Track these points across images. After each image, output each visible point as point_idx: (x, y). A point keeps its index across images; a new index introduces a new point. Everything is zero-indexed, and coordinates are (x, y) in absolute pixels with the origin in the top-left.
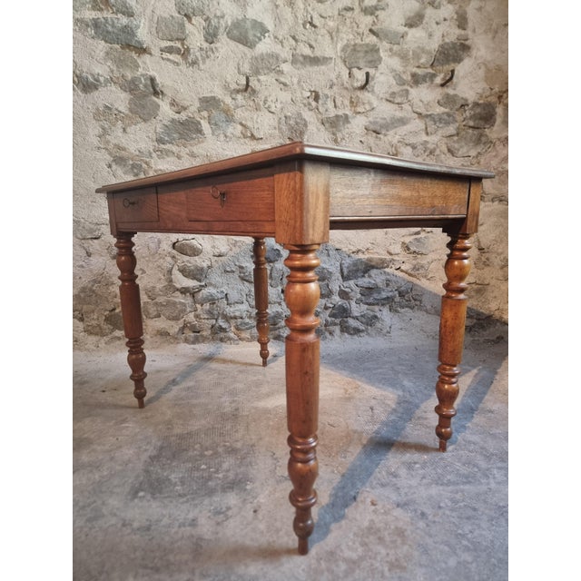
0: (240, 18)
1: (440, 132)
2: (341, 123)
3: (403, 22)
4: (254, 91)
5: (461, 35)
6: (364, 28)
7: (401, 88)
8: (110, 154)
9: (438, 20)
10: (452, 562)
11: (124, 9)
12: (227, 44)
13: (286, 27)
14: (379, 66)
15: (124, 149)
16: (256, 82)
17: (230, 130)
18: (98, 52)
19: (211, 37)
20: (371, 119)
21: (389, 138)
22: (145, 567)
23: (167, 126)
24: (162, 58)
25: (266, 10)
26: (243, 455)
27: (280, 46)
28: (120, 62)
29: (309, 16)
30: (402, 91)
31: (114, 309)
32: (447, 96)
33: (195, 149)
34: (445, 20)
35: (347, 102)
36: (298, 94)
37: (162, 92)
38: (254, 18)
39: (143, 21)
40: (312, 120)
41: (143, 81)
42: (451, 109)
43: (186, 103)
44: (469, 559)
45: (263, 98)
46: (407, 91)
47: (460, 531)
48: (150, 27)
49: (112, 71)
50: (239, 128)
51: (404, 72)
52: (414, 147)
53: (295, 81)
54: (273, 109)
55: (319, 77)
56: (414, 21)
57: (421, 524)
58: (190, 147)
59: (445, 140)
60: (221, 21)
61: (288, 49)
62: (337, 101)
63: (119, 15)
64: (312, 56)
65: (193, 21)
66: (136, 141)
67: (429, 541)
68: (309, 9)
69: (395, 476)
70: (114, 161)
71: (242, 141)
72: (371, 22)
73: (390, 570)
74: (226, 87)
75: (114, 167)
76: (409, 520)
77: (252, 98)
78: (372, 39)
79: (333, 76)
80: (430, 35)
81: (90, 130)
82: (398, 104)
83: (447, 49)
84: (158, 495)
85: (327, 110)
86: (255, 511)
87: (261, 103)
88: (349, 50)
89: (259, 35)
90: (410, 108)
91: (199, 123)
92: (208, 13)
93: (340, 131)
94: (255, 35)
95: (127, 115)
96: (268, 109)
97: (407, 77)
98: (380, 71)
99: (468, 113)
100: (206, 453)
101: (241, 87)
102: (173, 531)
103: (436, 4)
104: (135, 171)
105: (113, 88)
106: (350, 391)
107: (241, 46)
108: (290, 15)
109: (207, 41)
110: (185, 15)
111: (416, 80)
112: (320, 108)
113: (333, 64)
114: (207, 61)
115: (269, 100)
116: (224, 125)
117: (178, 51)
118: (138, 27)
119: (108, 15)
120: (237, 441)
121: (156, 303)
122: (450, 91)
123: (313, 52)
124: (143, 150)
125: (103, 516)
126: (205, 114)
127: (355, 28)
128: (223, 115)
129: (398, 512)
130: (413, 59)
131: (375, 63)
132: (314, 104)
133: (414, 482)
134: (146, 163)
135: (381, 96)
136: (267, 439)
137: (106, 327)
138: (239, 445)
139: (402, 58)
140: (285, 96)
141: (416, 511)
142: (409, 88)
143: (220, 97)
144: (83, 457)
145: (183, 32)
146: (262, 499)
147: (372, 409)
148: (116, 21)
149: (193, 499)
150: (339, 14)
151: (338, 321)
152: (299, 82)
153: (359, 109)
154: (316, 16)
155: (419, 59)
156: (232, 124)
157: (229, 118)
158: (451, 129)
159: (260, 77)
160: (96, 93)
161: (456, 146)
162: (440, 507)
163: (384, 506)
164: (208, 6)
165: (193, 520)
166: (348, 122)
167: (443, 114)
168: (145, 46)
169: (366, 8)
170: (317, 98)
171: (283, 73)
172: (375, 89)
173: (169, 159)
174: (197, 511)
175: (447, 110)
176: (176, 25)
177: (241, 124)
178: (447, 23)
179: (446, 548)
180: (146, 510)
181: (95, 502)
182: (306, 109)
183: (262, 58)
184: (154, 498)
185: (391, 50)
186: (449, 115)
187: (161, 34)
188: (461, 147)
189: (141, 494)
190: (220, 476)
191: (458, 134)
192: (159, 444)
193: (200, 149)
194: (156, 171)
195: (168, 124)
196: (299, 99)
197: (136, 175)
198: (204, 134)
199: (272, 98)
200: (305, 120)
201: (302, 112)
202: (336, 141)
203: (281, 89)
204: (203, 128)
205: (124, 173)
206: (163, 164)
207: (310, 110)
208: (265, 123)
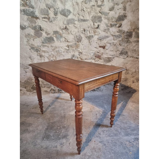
0: (64, 9)
1: (117, 40)
2: (91, 38)
3: (108, 9)
4: (68, 29)
5: (125, 13)
6: (98, 11)
7: (108, 28)
8: (30, 46)
9: (118, 9)
10: (109, 156)
11: (31, 6)
12: (60, 16)
13: (76, 11)
14: (102, 22)
15: (34, 45)
16: (68, 27)
17: (61, 40)
18: (25, 18)
19: (56, 14)
20: (99, 36)
21: (104, 41)
22: (47, 157)
24: (43, 20)
25: (71, 6)
26: (66, 128)
27: (74, 17)
28: (31, 22)
29: (83, 8)
30: (108, 29)
31: (33, 86)
32: (120, 30)
33: (52, 45)
34: (120, 8)
35: (93, 32)
36: (80, 30)
37: (43, 29)
38: (67, 9)
39: (37, 10)
40: (83, 37)
41: (38, 27)
42: (121, 34)
43: (49, 33)
44: (113, 155)
45: (70, 31)
46: (109, 29)
47: (112, 149)
48: (39, 11)
49: (29, 24)
50: (64, 39)
51: (108, 24)
52: (110, 44)
53: (79, 26)
54: (73, 34)
55: (85, 25)
56: (112, 9)
57: (104, 147)
59: (119, 42)
60: (59, 10)
61: (77, 17)
62: (90, 31)
63: (30, 8)
64: (83, 19)
65: (51, 10)
66: (37, 43)
67: (105, 151)
68: (83, 6)
69: (100, 134)
70: (31, 48)
71: (65, 42)
72: (100, 9)
73: (97, 158)
74: (60, 28)
76: (102, 146)
77: (67, 31)
78: (100, 14)
79: (89, 25)
80: (116, 13)
81: (24, 40)
82: (107, 32)
83: (120, 17)
84: (48, 139)
85: (87, 34)
86: (69, 144)
87: (70, 32)
88: (94, 17)
89: (69, 13)
90: (109, 33)
91: (53, 38)
92: (55, 7)
93: (91, 40)
94: (68, 14)
95: (34, 36)
96: (72, 34)
97: (109, 25)
98: (102, 23)
99: (125, 35)
100: (58, 128)
101: (64, 28)
102: (52, 148)
103: (118, 4)
104: (37, 51)
105: (30, 29)
106: (92, 109)
107: (64, 17)
108: (77, 7)
109: (54, 15)
110: (48, 8)
111: (112, 26)
112: (86, 33)
113: (89, 21)
114: (55, 21)
115: (72, 31)
116: (60, 38)
117: (47, 18)
118: (35, 11)
119: (27, 8)
120: (65, 124)
121: (44, 84)
122: (120, 29)
123: (84, 18)
124: (39, 45)
125: (37, 145)
126: (55, 35)
127: (95, 11)
128: (60, 35)
129: (100, 144)
130: (111, 20)
131: (100, 21)
132: (84, 32)
133: (104, 136)
134: (40, 49)
135: (102, 30)
136: (72, 124)
137: (32, 90)
138: (65, 126)
139: (108, 20)
140: (76, 30)
141: (103, 143)
142: (109, 28)
143: (59, 31)
144: (31, 129)
145: (48, 13)
146: (71, 141)
147: (96, 114)
148: (29, 10)
149: (56, 140)
150: (91, 7)
152: (80, 26)
153: (96, 34)
154: (84, 8)
155: (113, 20)
156: (62, 38)
157: (61, 36)
158: (120, 39)
159: (69, 25)
160: (25, 30)
161: (122, 43)
162: (109, 143)
163: (97, 142)
164: (55, 5)
165: (56, 146)
166: (93, 37)
167: (118, 35)
168: (38, 17)
169: (98, 5)
170: (85, 31)
171: (75, 24)
172: (100, 28)
173: (46, 47)
174: (57, 144)
175: (119, 34)
176: (46, 11)
177: (64, 38)
178: (121, 9)
179: (109, 153)
180: (46, 143)
181: (35, 141)
182: (82, 34)
183: (70, 20)
184: (48, 140)
185: (105, 17)
186: (120, 35)
187: (42, 14)
188: (123, 43)
189: (44, 139)
190: (62, 134)
191: (122, 40)
192: (47, 125)
193: (54, 45)
194: (42, 51)
195: (45, 38)
196: (80, 31)
197: (37, 52)
198: (55, 41)
199: (73, 31)
200: (81, 37)
201: (81, 35)
202: (90, 42)
203: (75, 28)
204: (54, 39)
205: (34, 51)
206: (44, 49)
207: (83, 34)
208: (71, 38)
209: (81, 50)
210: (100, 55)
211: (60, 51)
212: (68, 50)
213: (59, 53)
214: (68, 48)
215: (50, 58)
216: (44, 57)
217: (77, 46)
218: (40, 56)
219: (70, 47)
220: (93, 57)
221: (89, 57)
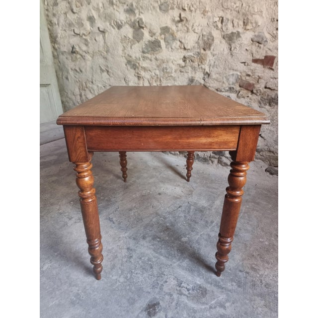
2: (235, 37)
4: (187, 21)
8: (126, 59)
10: (115, 278)
15: (131, 57)
17: (174, 45)
20: (256, 34)
23: (146, 44)
26: (110, 204)
33: (157, 56)
35: (241, 23)
37: (145, 26)
43: (155, 31)
44: (121, 281)
45: (191, 25)
49: (127, 18)
50: (179, 43)
54: (196, 31)
57: (125, 260)
58: (155, 55)
62: (234, 22)
66: (135, 53)
69: (144, 239)
70: (127, 62)
71: (180, 50)
74: (173, 20)
75: (127, 65)
77: (186, 25)
81: (119, 48)
85: (227, 29)
87: (190, 28)
91: (160, 42)
93: (234, 42)
95: (132, 40)
96: (194, 31)
104: (134, 67)
105: (127, 26)
112: (223, 28)
115: (195, 25)
116: (171, 42)
124: (137, 57)
126: (163, 36)
128: (171, 36)
132: (219, 25)
134: (138, 63)
138: (113, 199)
140: (204, 22)
141: (131, 254)
143: (170, 26)
147: (180, 207)
151: (217, 156)
153: (248, 27)
156: (176, 41)
157: (174, 39)
160: (122, 30)
166: (240, 37)
173: (147, 61)
177: (180, 41)
180: (67, 208)
182: (215, 29)
184: (72, 206)
193: (159, 56)
194: (142, 67)
195: (147, 43)
196: (211, 23)
197: (135, 69)
198: (161, 48)
199: (197, 24)
200: (213, 37)
201: (212, 31)
202: (231, 49)
203: (202, 18)
204: (162, 44)
205: (131, 68)
206: (145, 64)
207: (217, 29)
208: (191, 40)
209: (210, 68)
210: (251, 82)
211: (168, 68)
212: (183, 67)
213: (167, 72)
214: (183, 64)
215: (153, 81)
216: (143, 80)
217: (202, 60)
218: (138, 76)
219: (188, 61)
220: (234, 87)
221: (224, 85)
